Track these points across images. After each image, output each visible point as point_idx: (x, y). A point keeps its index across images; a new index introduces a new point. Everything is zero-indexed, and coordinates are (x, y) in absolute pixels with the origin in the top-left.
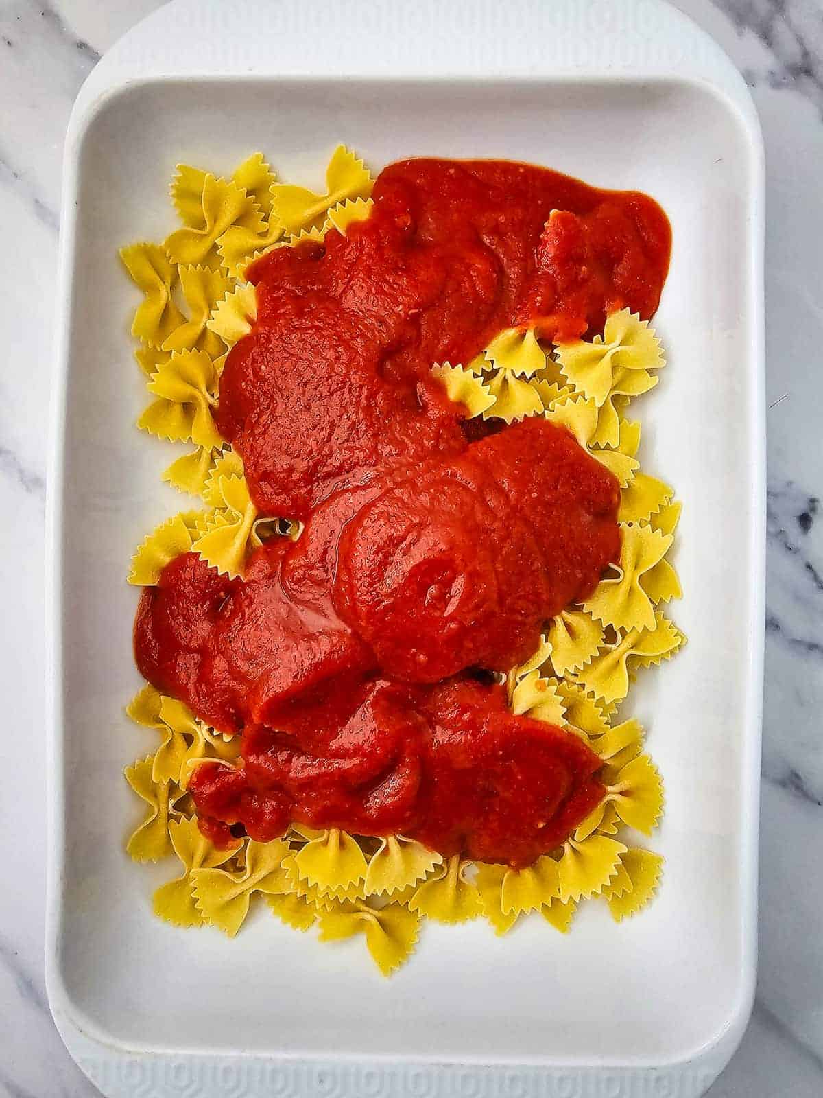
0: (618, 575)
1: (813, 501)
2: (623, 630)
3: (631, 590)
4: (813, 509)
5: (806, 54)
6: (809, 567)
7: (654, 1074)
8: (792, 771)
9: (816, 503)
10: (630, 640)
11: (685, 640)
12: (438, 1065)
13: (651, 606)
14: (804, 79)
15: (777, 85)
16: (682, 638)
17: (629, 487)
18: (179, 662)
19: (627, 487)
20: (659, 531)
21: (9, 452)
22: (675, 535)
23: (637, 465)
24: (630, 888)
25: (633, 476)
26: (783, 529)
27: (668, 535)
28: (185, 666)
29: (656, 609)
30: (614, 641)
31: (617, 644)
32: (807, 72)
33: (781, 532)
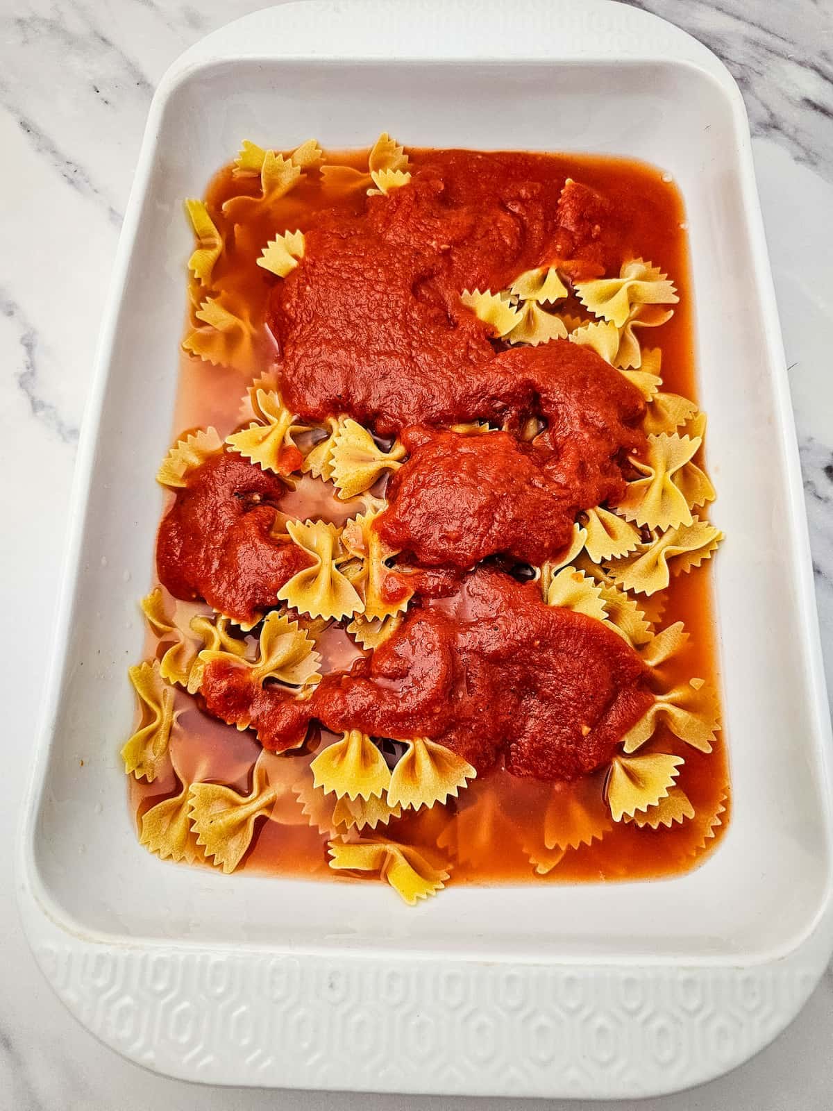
0: (650, 475)
2: (658, 529)
3: (664, 492)
5: (772, 115)
10: (666, 538)
11: (723, 535)
13: (686, 506)
14: (773, 131)
16: (721, 532)
17: (654, 401)
18: (202, 555)
19: (651, 400)
20: (687, 437)
21: (51, 407)
22: (703, 438)
23: (660, 382)
24: (691, 814)
25: (657, 391)
26: (810, 480)
27: (697, 438)
28: (208, 557)
29: (693, 512)
30: (651, 540)
31: (654, 542)
32: (775, 127)
33: (809, 482)
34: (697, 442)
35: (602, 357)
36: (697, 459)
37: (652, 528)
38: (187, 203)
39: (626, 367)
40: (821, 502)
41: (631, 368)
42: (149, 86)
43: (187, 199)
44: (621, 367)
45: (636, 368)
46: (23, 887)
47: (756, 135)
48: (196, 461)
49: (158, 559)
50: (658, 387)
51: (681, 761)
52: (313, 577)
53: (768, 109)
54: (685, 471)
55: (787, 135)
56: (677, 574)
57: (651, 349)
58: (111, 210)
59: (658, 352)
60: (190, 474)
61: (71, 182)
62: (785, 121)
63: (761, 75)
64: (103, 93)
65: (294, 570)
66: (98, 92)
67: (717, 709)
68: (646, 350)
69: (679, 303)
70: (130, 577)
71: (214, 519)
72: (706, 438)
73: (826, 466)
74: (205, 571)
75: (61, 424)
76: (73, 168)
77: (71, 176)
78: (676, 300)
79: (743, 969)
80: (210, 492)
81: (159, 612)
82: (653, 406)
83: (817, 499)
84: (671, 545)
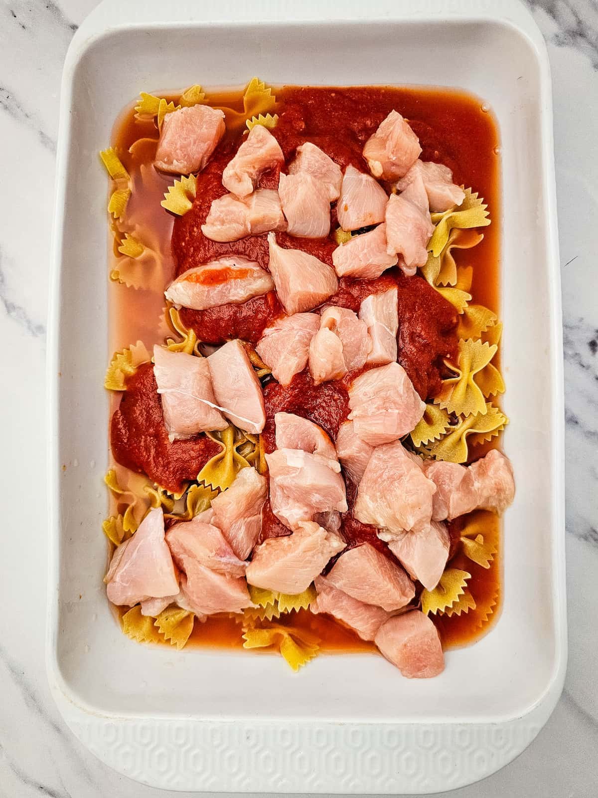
0: (458, 375)
2: (463, 415)
3: (468, 386)
5: (579, 22)
6: (597, 379)
7: (494, 728)
8: (591, 528)
10: (469, 422)
11: (508, 421)
12: (334, 724)
13: (484, 399)
14: (579, 39)
15: (560, 44)
16: (506, 419)
17: (465, 313)
18: (142, 444)
19: (463, 313)
20: (487, 343)
21: (20, 308)
22: (499, 345)
23: (470, 298)
24: (474, 607)
25: (467, 305)
26: (578, 352)
27: (494, 345)
28: (147, 445)
29: (488, 400)
30: (456, 424)
31: (459, 425)
32: (580, 35)
33: (576, 354)
34: (494, 348)
35: (428, 280)
36: (495, 361)
37: (458, 414)
38: (101, 155)
39: (445, 285)
40: (584, 369)
41: (449, 285)
42: (57, 9)
43: (101, 152)
44: (441, 286)
45: (452, 285)
46: (55, 688)
47: (563, 43)
48: (131, 370)
49: (112, 444)
50: (467, 302)
51: (469, 576)
52: (222, 458)
53: (577, 16)
54: (486, 370)
55: (590, 43)
56: (474, 444)
57: (465, 267)
58: (42, 133)
59: (470, 270)
60: (128, 380)
61: (6, 108)
62: (589, 28)
64: (22, 17)
65: (208, 456)
66: (15, 16)
67: (497, 538)
68: (461, 268)
69: (491, 223)
70: (95, 463)
71: (148, 417)
72: (502, 345)
73: (590, 340)
74: (147, 456)
75: (29, 322)
76: (5, 94)
77: (6, 102)
78: (488, 222)
79: (495, 724)
80: (144, 397)
81: (115, 480)
82: (465, 316)
83: (581, 367)
84: (471, 428)
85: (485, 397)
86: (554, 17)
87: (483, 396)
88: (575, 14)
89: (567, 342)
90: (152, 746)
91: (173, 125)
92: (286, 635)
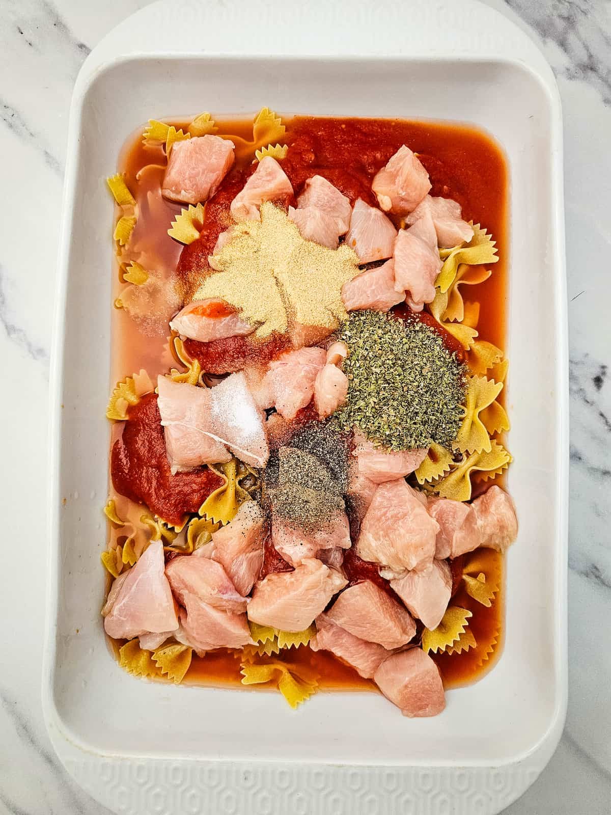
0: (464, 412)
1: (603, 367)
2: (467, 452)
3: (473, 423)
4: (604, 373)
5: (591, 56)
6: (602, 415)
7: (493, 772)
8: (593, 565)
9: (605, 369)
10: (473, 459)
11: (512, 459)
12: (333, 765)
13: (488, 437)
14: (590, 73)
15: (571, 77)
16: (510, 457)
17: (471, 349)
18: (144, 474)
19: (469, 349)
20: (493, 381)
21: (21, 330)
22: (504, 382)
23: (477, 334)
24: (474, 645)
25: (473, 342)
26: (582, 387)
27: (499, 383)
28: (148, 477)
29: (492, 438)
30: (461, 461)
31: (463, 462)
32: (592, 69)
33: (581, 389)
34: (500, 386)
35: (435, 316)
36: (500, 398)
37: (462, 451)
38: (108, 182)
39: (452, 321)
40: (589, 405)
41: (455, 321)
42: (64, 26)
43: (108, 178)
44: (448, 321)
45: (459, 321)
46: (51, 726)
47: (574, 77)
48: (134, 400)
49: (112, 475)
50: (473, 338)
51: (470, 615)
52: (224, 492)
53: (588, 50)
54: (491, 408)
55: (601, 78)
56: (478, 481)
57: (472, 302)
58: (46, 153)
59: (477, 306)
60: (130, 409)
61: (11, 126)
62: (601, 62)
63: (586, 14)
64: (29, 34)
65: (209, 490)
66: (22, 33)
67: (499, 577)
68: (468, 304)
69: (499, 260)
70: (96, 494)
71: (150, 448)
72: (508, 383)
73: (595, 376)
74: (148, 488)
75: (29, 345)
76: (10, 112)
77: (10, 120)
78: (496, 259)
79: (494, 768)
80: (146, 427)
81: (115, 511)
82: (471, 353)
83: (585, 403)
84: (475, 465)
85: (489, 433)
86: (566, 50)
87: (487, 433)
88: (587, 48)
89: (572, 378)
90: (147, 786)
91: (182, 154)
92: (285, 671)
